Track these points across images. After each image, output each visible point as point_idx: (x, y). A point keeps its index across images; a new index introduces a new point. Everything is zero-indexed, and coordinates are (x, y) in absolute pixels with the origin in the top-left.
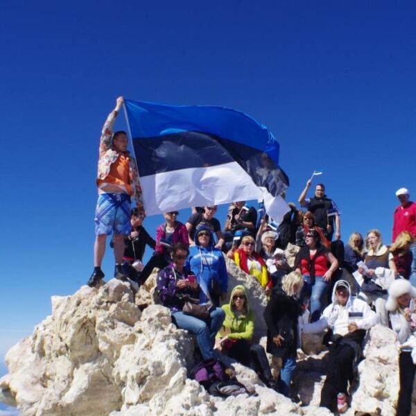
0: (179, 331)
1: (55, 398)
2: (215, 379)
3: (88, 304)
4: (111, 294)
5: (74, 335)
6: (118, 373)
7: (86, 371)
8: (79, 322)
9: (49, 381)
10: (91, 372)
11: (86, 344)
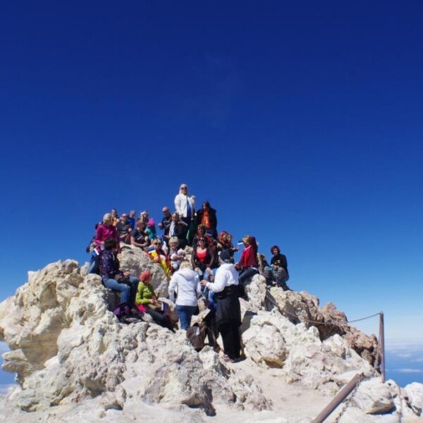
0: (106, 289)
1: (29, 331)
2: (124, 314)
3: (52, 274)
4: (66, 268)
5: (42, 292)
6: (69, 314)
7: (49, 315)
8: (46, 284)
9: (25, 322)
10: (52, 315)
11: (50, 298)
